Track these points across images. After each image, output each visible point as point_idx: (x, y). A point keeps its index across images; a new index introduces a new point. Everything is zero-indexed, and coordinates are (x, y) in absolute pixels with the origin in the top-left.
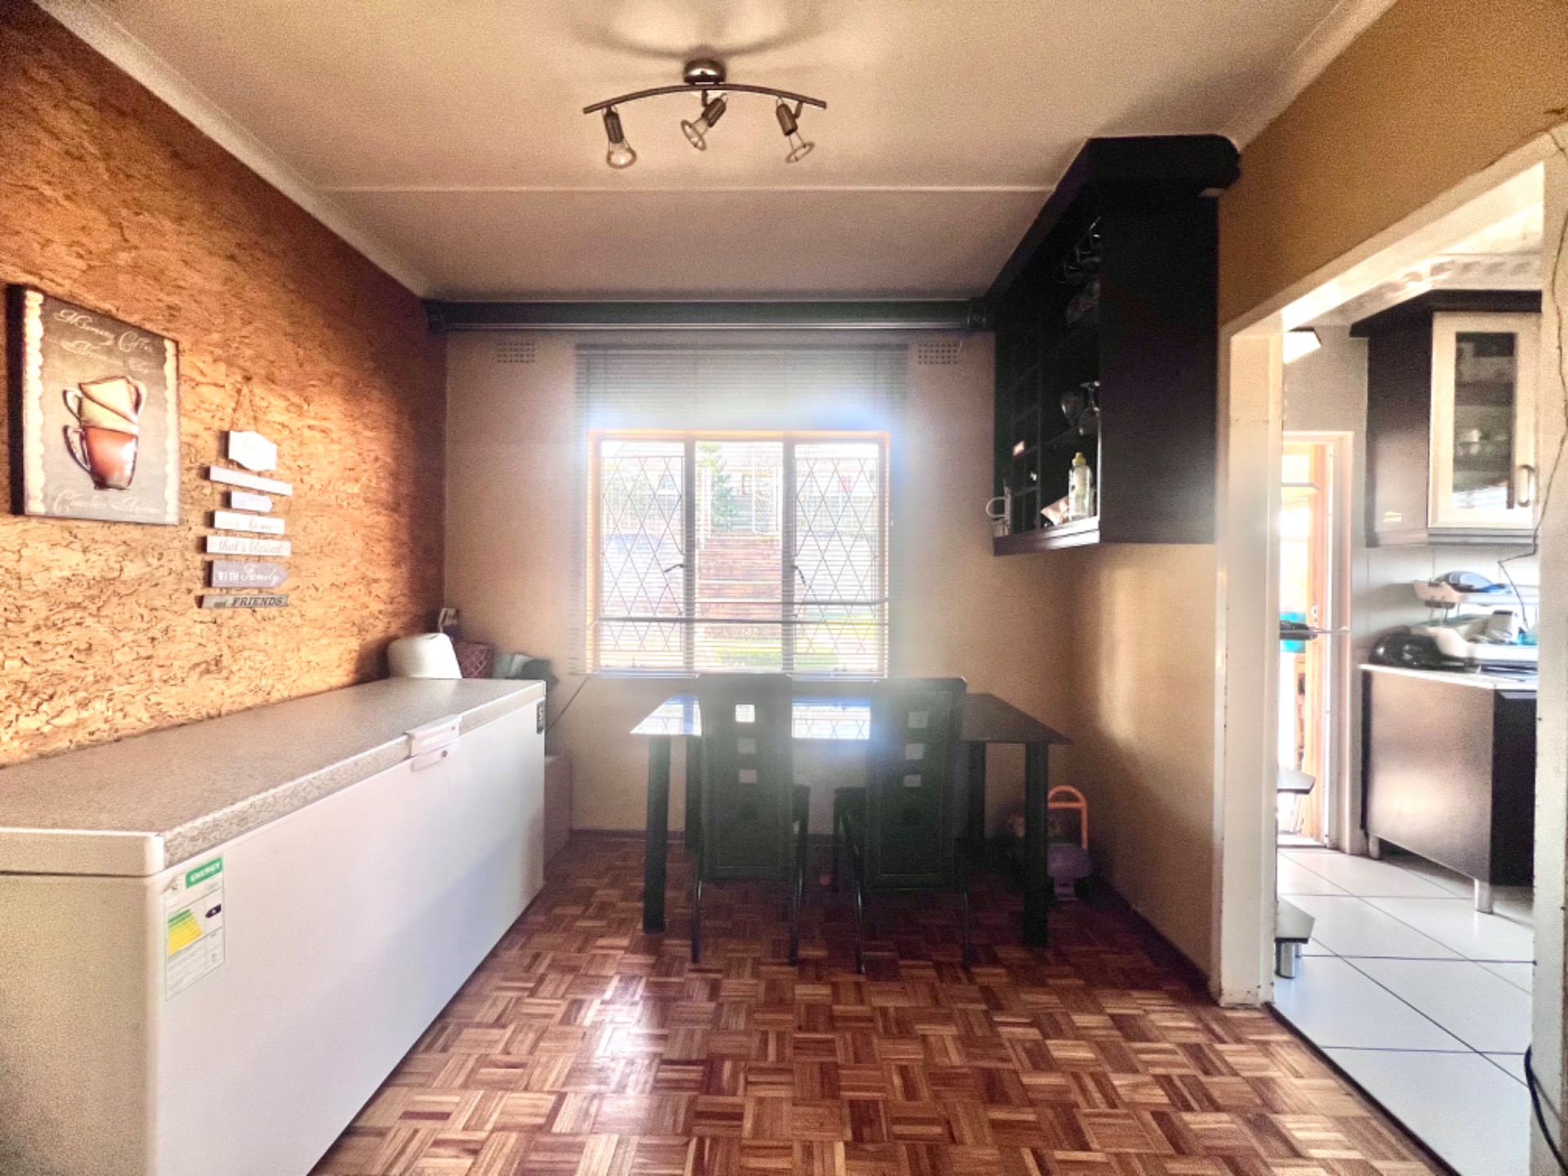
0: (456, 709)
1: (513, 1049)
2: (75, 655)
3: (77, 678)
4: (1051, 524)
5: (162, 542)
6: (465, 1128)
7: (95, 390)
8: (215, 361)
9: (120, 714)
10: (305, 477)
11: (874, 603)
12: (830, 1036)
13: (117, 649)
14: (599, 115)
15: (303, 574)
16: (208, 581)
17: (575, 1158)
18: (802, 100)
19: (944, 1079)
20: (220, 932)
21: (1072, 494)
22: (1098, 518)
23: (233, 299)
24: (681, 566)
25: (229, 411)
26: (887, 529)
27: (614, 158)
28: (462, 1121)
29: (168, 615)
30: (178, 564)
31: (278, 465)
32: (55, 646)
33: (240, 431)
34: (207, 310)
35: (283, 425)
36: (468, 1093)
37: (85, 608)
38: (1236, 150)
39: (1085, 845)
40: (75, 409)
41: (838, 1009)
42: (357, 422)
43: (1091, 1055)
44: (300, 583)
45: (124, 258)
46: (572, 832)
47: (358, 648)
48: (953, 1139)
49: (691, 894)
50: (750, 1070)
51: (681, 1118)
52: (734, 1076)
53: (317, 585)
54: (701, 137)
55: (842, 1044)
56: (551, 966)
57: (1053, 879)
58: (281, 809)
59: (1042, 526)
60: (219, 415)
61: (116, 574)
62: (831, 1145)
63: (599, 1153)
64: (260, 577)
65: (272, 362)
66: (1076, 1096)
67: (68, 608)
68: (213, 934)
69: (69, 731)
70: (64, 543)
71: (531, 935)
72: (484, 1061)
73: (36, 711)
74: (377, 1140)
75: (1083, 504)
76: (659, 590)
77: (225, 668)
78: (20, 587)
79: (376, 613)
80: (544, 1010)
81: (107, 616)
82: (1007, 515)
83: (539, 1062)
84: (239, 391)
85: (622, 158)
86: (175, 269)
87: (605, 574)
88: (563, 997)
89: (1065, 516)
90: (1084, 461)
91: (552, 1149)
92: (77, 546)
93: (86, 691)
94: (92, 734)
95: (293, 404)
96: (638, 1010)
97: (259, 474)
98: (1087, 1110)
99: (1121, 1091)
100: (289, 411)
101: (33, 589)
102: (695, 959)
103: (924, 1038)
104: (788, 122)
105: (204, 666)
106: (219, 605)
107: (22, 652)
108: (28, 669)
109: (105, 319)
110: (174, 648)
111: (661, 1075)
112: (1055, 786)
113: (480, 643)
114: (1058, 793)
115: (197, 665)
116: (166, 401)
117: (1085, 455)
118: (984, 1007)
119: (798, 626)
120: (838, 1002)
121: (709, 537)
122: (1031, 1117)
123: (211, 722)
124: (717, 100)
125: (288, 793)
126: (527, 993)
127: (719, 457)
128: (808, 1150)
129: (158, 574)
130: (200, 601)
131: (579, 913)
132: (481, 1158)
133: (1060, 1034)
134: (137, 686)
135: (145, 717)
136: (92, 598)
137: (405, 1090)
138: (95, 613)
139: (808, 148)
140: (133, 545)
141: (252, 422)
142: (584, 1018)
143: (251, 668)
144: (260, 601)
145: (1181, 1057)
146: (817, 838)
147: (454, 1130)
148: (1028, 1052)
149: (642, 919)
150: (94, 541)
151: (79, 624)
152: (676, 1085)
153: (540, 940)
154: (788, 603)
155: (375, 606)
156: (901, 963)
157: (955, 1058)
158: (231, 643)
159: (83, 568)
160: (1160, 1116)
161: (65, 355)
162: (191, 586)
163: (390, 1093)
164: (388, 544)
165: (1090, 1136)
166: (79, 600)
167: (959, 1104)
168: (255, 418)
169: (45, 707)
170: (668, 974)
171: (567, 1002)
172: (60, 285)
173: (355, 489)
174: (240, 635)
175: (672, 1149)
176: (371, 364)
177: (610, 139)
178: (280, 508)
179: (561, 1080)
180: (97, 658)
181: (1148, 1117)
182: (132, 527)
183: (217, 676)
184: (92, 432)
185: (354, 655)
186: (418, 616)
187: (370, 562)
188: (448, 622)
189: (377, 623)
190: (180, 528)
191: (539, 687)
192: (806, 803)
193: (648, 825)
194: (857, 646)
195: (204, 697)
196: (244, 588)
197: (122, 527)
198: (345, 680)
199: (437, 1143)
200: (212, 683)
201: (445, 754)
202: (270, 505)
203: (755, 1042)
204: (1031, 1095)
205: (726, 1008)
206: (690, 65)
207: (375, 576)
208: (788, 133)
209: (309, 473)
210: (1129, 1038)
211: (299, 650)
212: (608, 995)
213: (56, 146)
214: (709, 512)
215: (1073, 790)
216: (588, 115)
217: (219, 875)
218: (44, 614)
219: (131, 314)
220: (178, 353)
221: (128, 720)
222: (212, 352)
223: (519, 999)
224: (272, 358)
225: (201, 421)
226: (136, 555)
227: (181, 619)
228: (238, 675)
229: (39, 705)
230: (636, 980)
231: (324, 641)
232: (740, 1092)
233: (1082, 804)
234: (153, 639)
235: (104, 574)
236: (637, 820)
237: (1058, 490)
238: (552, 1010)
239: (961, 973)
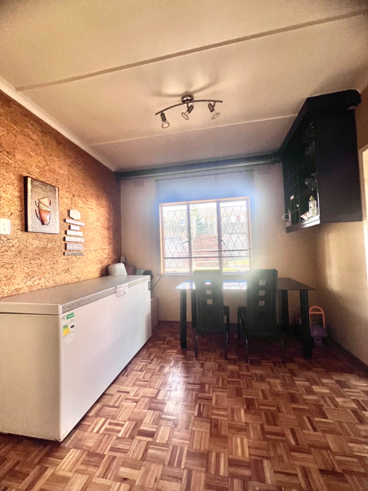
0: (126, 281)
1: (146, 377)
2: (38, 266)
3: (38, 272)
4: (304, 219)
5: (56, 238)
6: (133, 396)
7: (41, 201)
8: (66, 192)
9: (47, 282)
10: (87, 221)
11: (247, 250)
12: (238, 380)
13: (47, 265)
14: (159, 115)
15: (87, 247)
16: (66, 249)
17: (164, 406)
18: (215, 101)
19: (277, 394)
20: (74, 332)
21: (310, 210)
22: (319, 216)
23: (70, 176)
24: (187, 242)
25: (70, 204)
26: (250, 226)
27: (164, 126)
28: (133, 394)
29: (57, 257)
30: (59, 244)
31: (81, 218)
32: (34, 264)
33: (72, 210)
34: (64, 179)
35: (82, 208)
36: (134, 387)
37: (40, 255)
38: (359, 93)
39: (324, 327)
40: (38, 205)
41: (241, 373)
42: (99, 206)
43: (328, 391)
44: (86, 249)
45: (47, 168)
46: (159, 322)
47: (100, 267)
48: (280, 412)
49: (194, 339)
50: (214, 387)
51: (194, 398)
52: (209, 388)
53: (91, 250)
54: (187, 116)
55: (242, 382)
56: (155, 357)
57: (313, 337)
58: (86, 303)
59: (301, 221)
60: (67, 205)
61: (46, 246)
62: (240, 410)
63: (171, 405)
64: (77, 248)
65: (79, 191)
66: (322, 402)
67: (36, 255)
68: (72, 332)
69: (37, 286)
70: (36, 239)
71: (149, 348)
72: (138, 380)
73: (30, 280)
74: (111, 397)
75: (314, 212)
76: (181, 249)
77: (70, 271)
78: (27, 249)
79: (105, 258)
80: (154, 368)
81: (44, 257)
82: (290, 219)
83: (153, 381)
84: (72, 199)
85: (166, 125)
86: (57, 170)
87: (165, 245)
88: (158, 365)
89: (309, 217)
90: (313, 198)
91: (157, 403)
92: (38, 239)
93: (40, 276)
94: (42, 287)
95: (84, 202)
96: (180, 369)
97: (77, 220)
98: (327, 407)
99: (340, 403)
100: (83, 204)
101: (29, 250)
102: (196, 357)
103: (269, 383)
104: (212, 108)
105: (65, 271)
106: (68, 255)
107: (27, 266)
108: (28, 270)
109: (43, 183)
110: (59, 266)
111: (187, 387)
112: (312, 306)
113: (132, 266)
114: (313, 309)
115: (64, 270)
116: (56, 203)
117: (313, 197)
118: (290, 375)
119: (224, 258)
120: (241, 371)
121: (196, 236)
122: (307, 408)
123: (67, 285)
124: (191, 105)
125: (88, 298)
126: (148, 363)
127: (198, 213)
128: (232, 411)
129: (55, 246)
130: (64, 253)
131: (162, 343)
132: (138, 404)
133: (317, 384)
134: (51, 275)
135: (53, 283)
136: (41, 252)
137: (117, 385)
138: (42, 256)
139: (218, 114)
140: (50, 239)
141: (75, 207)
142: (165, 370)
143: (76, 272)
144: (77, 254)
145: (362, 394)
146: (232, 324)
147: (131, 396)
148: (305, 389)
149: (180, 346)
150: (42, 238)
151: (38, 259)
152: (193, 390)
153: (152, 350)
154: (220, 251)
155: (105, 256)
156: (261, 361)
157: (280, 388)
158: (71, 264)
159: (39, 245)
160: (354, 411)
161: (36, 192)
162: (62, 250)
163: (114, 386)
164: (107, 239)
165: (328, 414)
166: (39, 253)
167: (281, 402)
168: (75, 206)
169: (32, 279)
170: (188, 360)
171: (160, 366)
172: (34, 176)
173: (99, 224)
174: (73, 263)
175: (191, 406)
176: (102, 190)
177: (163, 121)
178: (82, 229)
179: (159, 386)
180: (42, 268)
181: (350, 411)
182: (49, 234)
183: (68, 273)
184: (41, 211)
185: (100, 269)
186: (115, 259)
187: (103, 244)
188: (123, 261)
189: (105, 260)
190: (60, 235)
191: (148, 277)
192: (229, 310)
193: (181, 319)
194: (243, 264)
195: (65, 279)
196: (74, 250)
197: (47, 234)
198: (97, 276)
199: (126, 399)
200: (67, 275)
201: (125, 293)
202: (79, 229)
203: (215, 380)
204: (307, 402)
205: (206, 370)
206: (183, 98)
207: (104, 248)
208: (212, 111)
209: (88, 220)
210: (343, 387)
211: (87, 267)
212: (171, 365)
213: (33, 143)
214: (195, 230)
215: (319, 308)
216: (156, 115)
217: (73, 317)
218: (32, 256)
219: (48, 181)
220: (59, 191)
221: (49, 284)
222: (66, 190)
223: (146, 365)
224: (79, 190)
225: (64, 208)
226: (50, 242)
227: (60, 258)
228: (73, 273)
229: (31, 278)
230: (179, 361)
231: (92, 265)
232: (211, 393)
233: (322, 312)
234: (54, 263)
235: (44, 246)
236: (178, 318)
237: (306, 209)
238: (156, 368)
239: (282, 365)
